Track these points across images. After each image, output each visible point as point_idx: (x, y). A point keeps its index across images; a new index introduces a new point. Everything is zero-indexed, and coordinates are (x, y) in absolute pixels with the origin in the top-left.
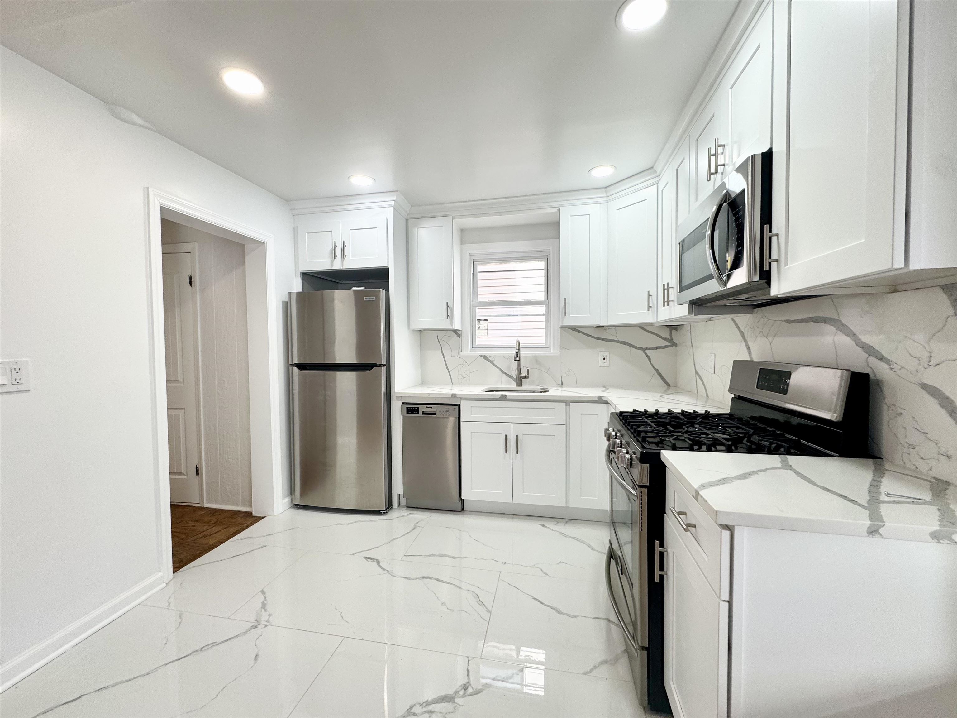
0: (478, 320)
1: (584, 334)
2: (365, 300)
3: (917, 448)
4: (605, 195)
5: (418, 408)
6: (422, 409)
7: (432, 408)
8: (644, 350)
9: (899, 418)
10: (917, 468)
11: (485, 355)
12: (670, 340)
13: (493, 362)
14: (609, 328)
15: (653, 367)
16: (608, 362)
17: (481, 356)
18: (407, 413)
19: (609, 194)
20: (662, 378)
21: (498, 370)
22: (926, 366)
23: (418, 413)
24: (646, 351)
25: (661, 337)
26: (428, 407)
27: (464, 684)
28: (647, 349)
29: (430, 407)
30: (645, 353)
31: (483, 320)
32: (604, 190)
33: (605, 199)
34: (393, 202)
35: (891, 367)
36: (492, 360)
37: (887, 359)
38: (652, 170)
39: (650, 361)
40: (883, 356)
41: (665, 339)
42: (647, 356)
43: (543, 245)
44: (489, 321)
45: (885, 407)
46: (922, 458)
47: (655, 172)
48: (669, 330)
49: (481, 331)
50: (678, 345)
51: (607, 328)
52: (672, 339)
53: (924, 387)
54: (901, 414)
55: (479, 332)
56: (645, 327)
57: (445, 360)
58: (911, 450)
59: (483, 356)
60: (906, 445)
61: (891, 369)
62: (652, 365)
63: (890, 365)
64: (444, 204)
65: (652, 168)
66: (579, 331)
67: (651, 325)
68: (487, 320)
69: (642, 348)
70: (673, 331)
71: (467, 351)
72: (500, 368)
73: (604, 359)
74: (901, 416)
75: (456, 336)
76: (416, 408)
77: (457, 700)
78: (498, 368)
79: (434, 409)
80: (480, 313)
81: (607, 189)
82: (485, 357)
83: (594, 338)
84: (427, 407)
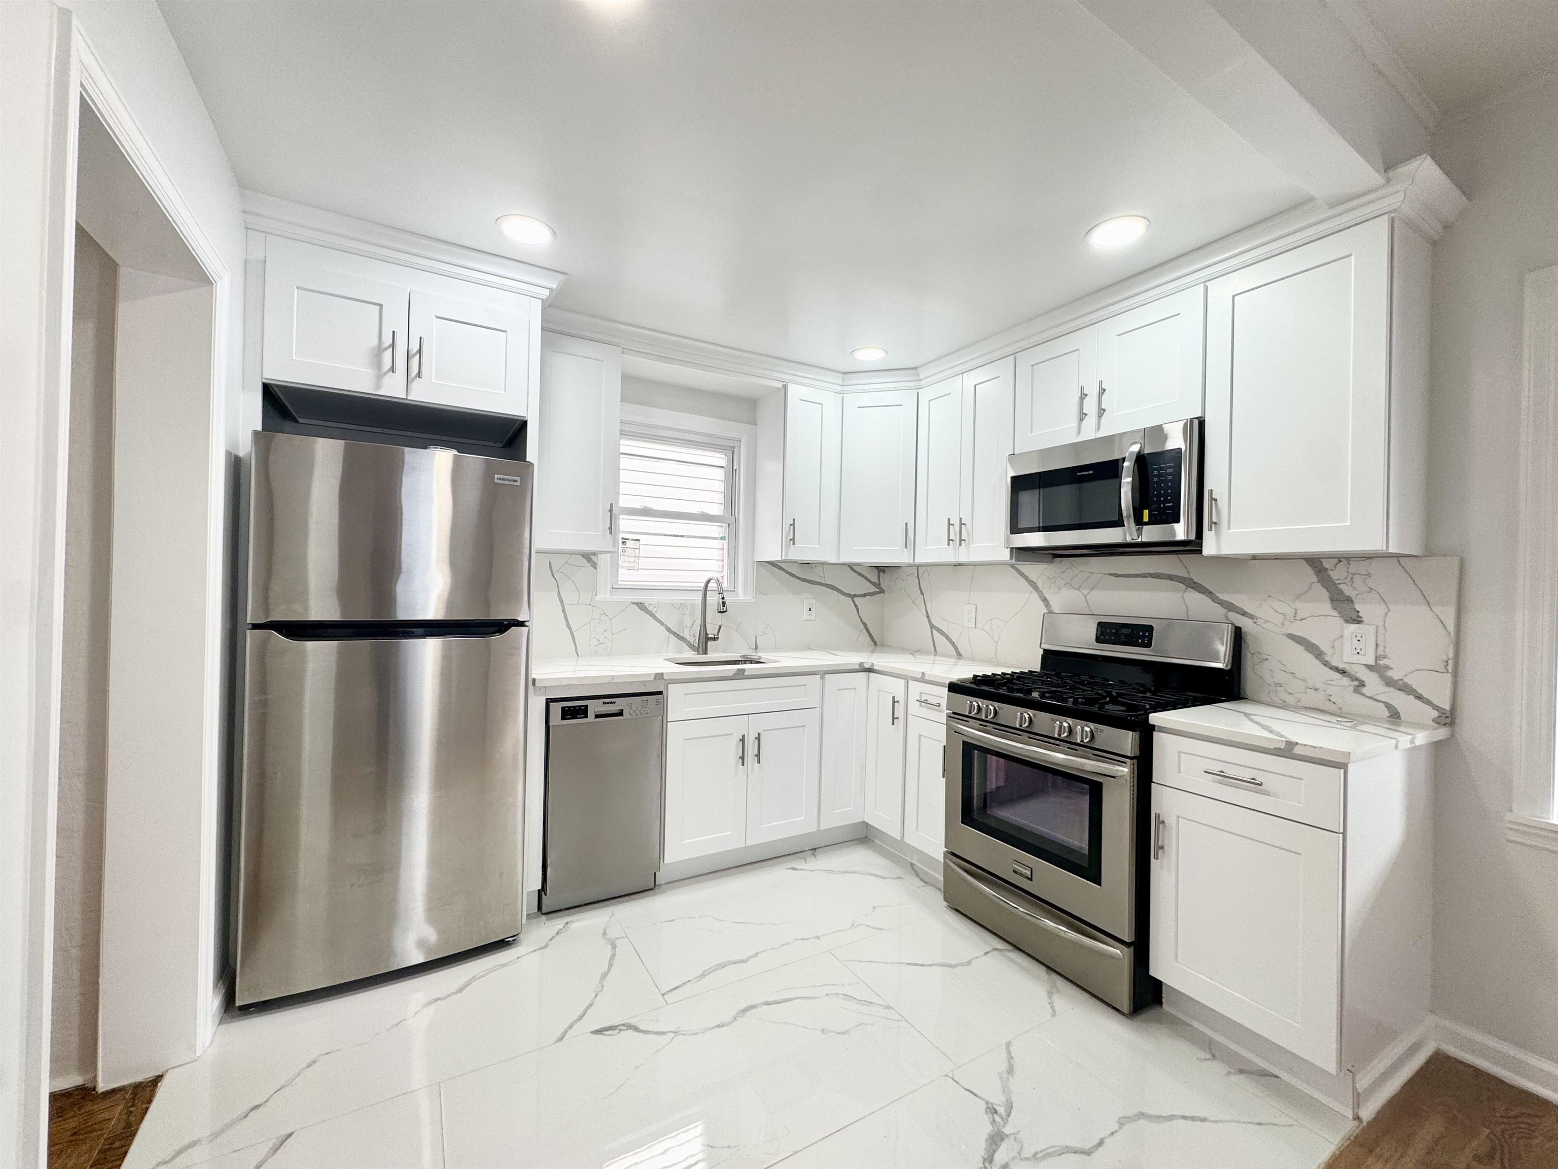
0: (623, 538)
1: (787, 572)
2: (496, 481)
3: (1285, 686)
4: (841, 383)
5: (586, 706)
6: (594, 707)
7: (614, 703)
8: (853, 597)
9: (1265, 663)
10: (1285, 702)
11: (642, 601)
12: (877, 585)
13: (654, 614)
14: (816, 566)
15: (861, 620)
16: (814, 613)
17: (633, 603)
18: (563, 718)
19: (845, 383)
20: (870, 635)
21: (663, 628)
22: (1292, 620)
23: (586, 717)
24: (855, 599)
25: (870, 581)
26: (608, 703)
27: (987, 1108)
28: (855, 596)
29: (611, 703)
30: (854, 602)
31: (632, 540)
32: (842, 375)
33: (839, 388)
34: (547, 292)
35: (1255, 620)
36: (654, 610)
37: (1250, 614)
38: (914, 371)
39: (858, 613)
40: (1246, 612)
41: (873, 584)
42: (856, 605)
43: (732, 430)
44: (641, 542)
45: (1249, 655)
46: (1290, 693)
47: (918, 375)
48: (877, 571)
49: (627, 559)
50: (886, 592)
51: (814, 565)
52: (880, 584)
53: (1291, 637)
54: (1267, 659)
55: (624, 561)
56: (854, 567)
57: (564, 611)
58: (1279, 688)
59: (637, 604)
60: (1272, 684)
61: (1255, 622)
62: (860, 617)
63: (1253, 619)
64: (614, 321)
65: (916, 368)
66: (781, 568)
67: (859, 565)
68: (638, 540)
69: (850, 594)
70: (881, 574)
71: (604, 595)
72: (666, 625)
73: (810, 610)
74: (1267, 661)
75: (588, 565)
76: (583, 708)
77: (1007, 1130)
78: (663, 625)
79: (620, 704)
80: (625, 524)
81: (846, 376)
82: (641, 605)
83: (799, 578)
84: (604, 703)
